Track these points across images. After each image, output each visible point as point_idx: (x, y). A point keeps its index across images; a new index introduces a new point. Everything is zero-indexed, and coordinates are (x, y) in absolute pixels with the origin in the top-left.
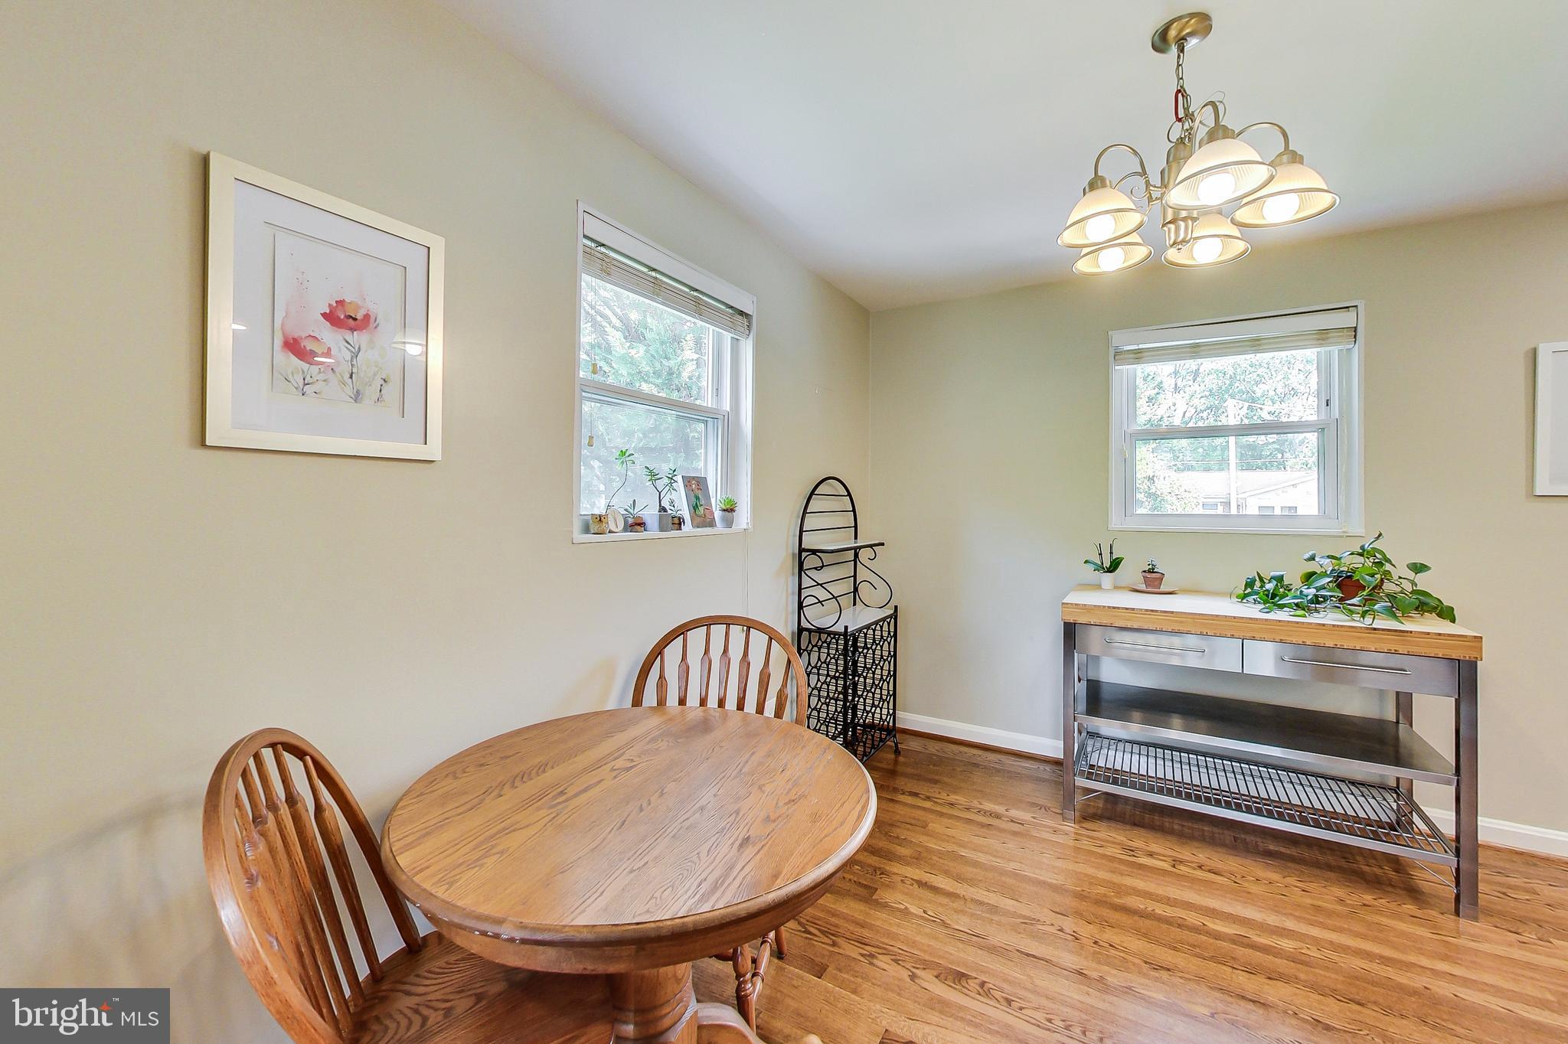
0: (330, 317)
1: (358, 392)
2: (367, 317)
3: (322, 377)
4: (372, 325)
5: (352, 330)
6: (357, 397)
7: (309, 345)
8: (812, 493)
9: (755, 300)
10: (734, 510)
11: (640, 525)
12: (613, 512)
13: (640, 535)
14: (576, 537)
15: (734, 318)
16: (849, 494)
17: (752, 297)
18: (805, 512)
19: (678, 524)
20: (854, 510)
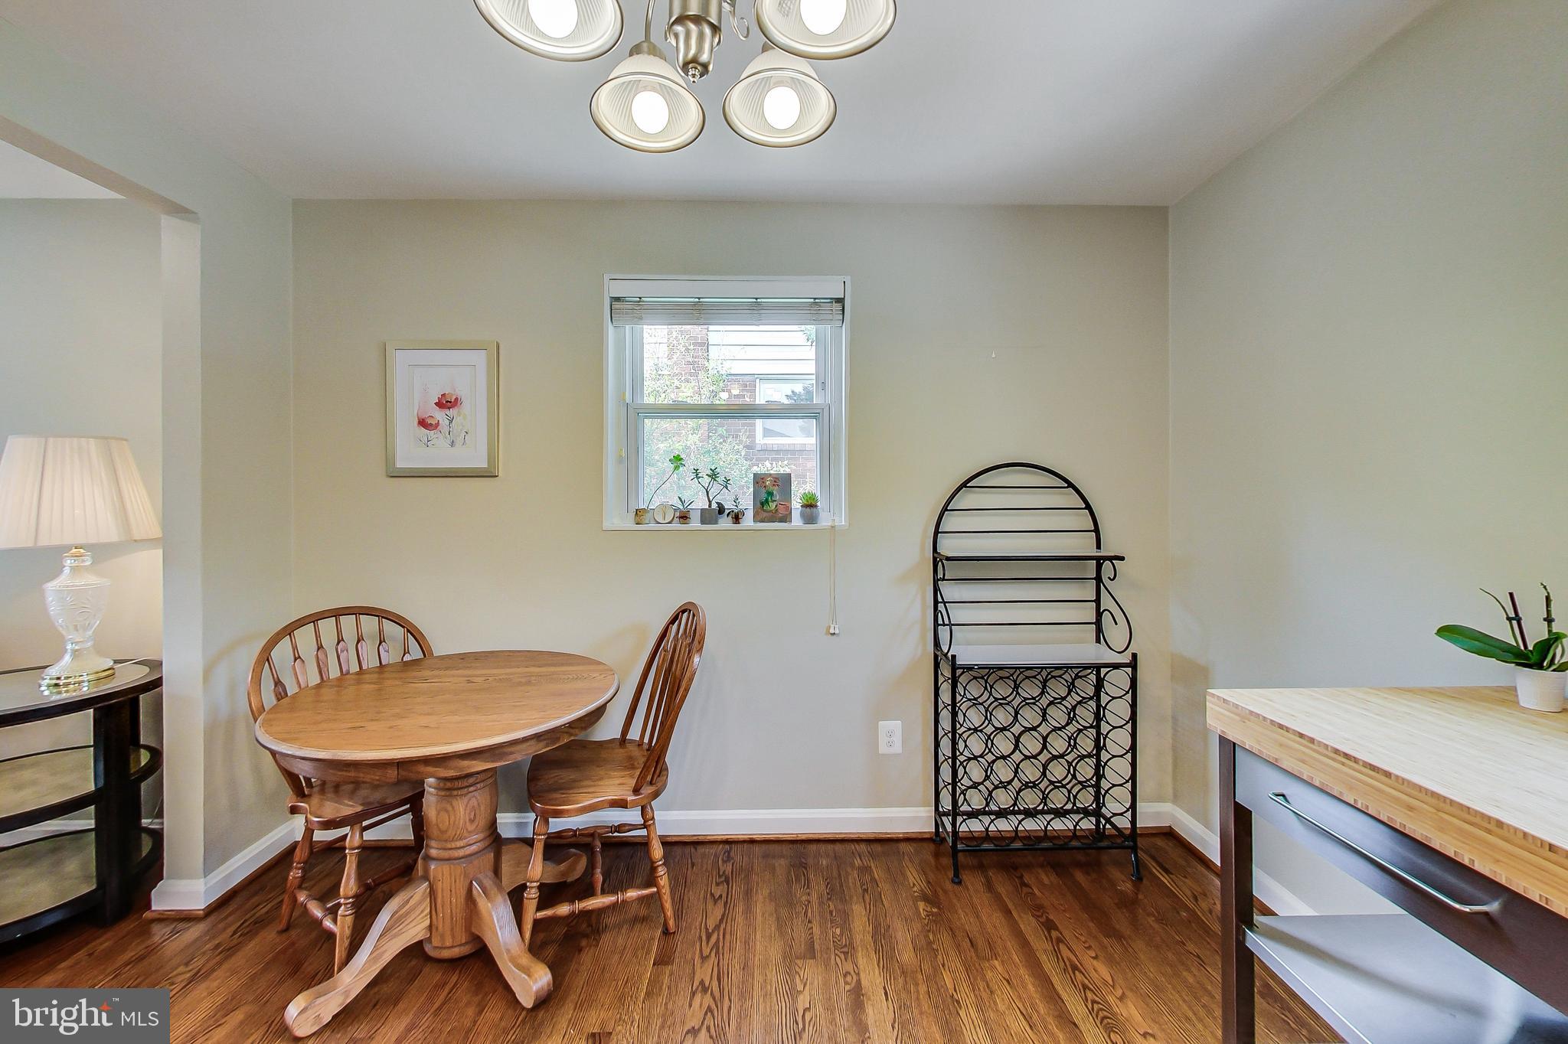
0: (440, 404)
1: (453, 442)
2: (456, 399)
3: (436, 436)
4: (459, 403)
5: (449, 408)
6: (453, 444)
7: (430, 421)
8: (964, 485)
9: (848, 279)
10: (816, 506)
11: (684, 517)
12: (664, 507)
13: (676, 526)
14: (607, 525)
15: (814, 309)
16: (1070, 485)
17: (842, 278)
18: (945, 509)
19: (737, 518)
20: (1088, 507)
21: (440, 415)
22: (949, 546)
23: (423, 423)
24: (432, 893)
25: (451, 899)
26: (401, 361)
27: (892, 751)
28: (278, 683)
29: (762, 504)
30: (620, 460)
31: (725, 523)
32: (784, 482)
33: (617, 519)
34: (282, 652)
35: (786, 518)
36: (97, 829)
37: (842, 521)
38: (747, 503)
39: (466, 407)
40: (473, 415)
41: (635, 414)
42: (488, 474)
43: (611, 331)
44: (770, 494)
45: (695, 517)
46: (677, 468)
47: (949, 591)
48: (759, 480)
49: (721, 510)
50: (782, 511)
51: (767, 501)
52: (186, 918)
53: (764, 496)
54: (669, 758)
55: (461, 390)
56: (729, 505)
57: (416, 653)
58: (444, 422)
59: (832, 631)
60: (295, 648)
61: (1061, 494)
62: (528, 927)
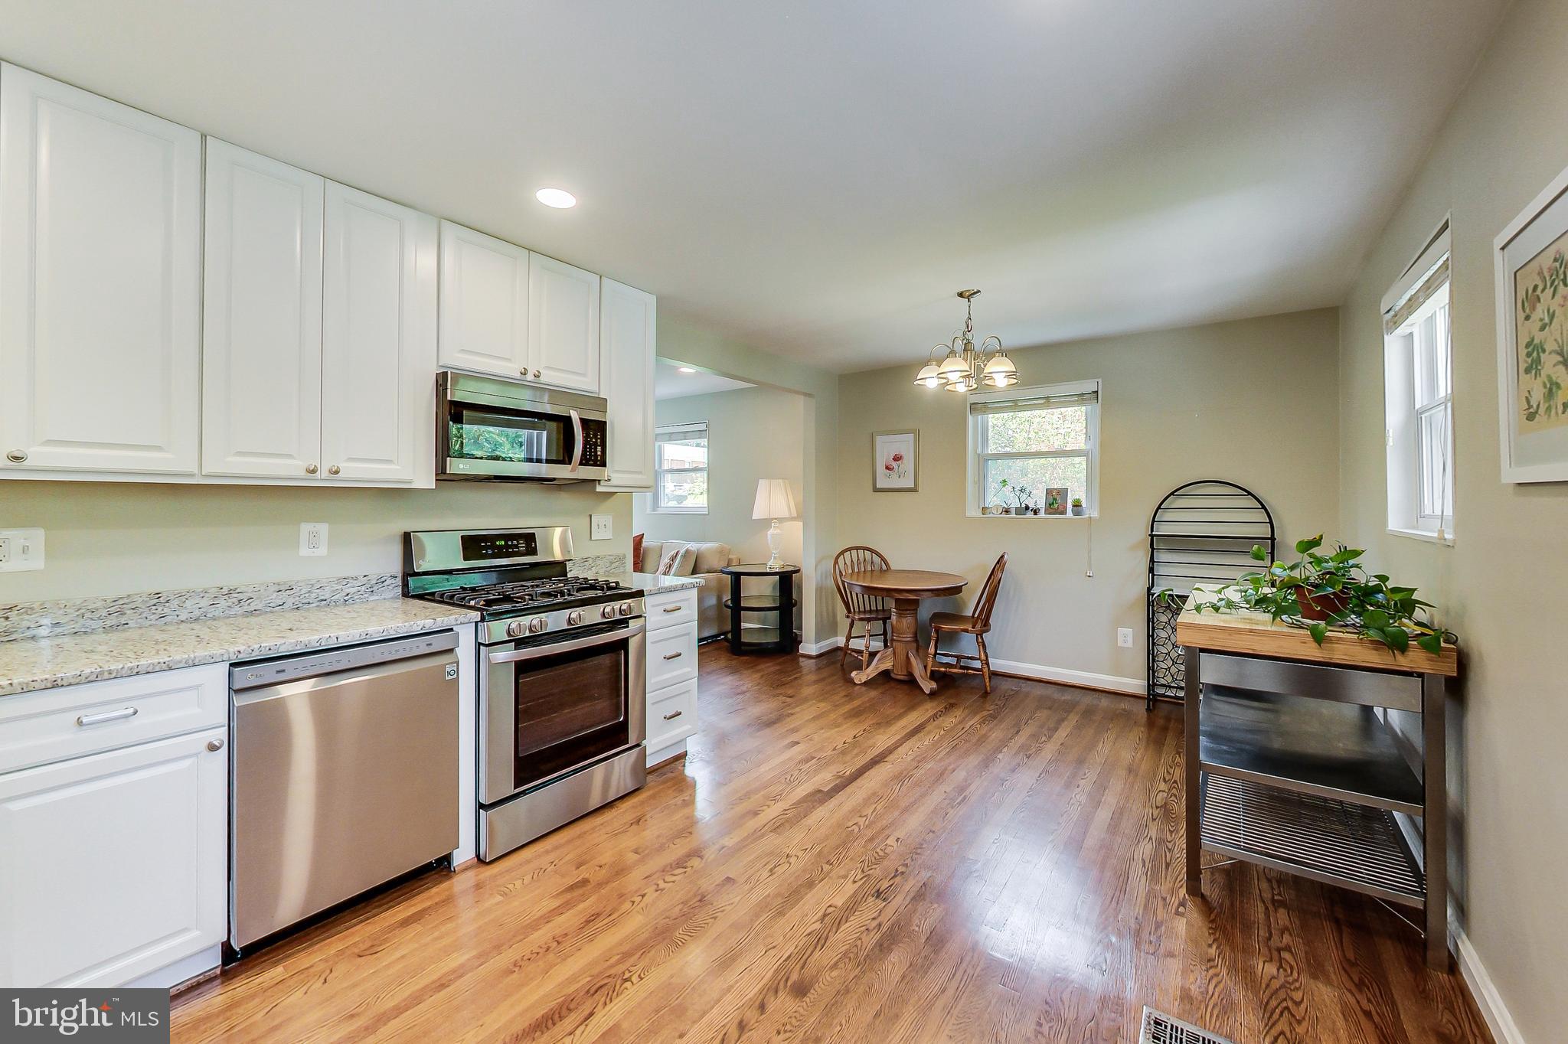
0: (894, 459)
2: (901, 457)
3: (893, 473)
5: (898, 461)
6: (900, 477)
7: (890, 467)
8: (1172, 494)
9: (1100, 380)
10: (1081, 506)
11: (1007, 511)
12: (997, 507)
13: (1004, 516)
14: (968, 515)
15: (1082, 398)
16: (1249, 493)
17: (1096, 380)
18: (1159, 508)
19: (1035, 512)
20: (1264, 507)
21: (894, 464)
22: (1162, 530)
23: (887, 468)
24: (894, 653)
25: (901, 657)
26: (879, 440)
27: (1126, 645)
28: (840, 572)
29: (1050, 505)
30: (975, 482)
31: (1030, 514)
32: (1063, 493)
33: (973, 512)
34: (841, 561)
35: (1064, 512)
36: (780, 628)
37: (1095, 514)
38: (1042, 504)
39: (905, 460)
40: (908, 463)
41: (984, 460)
42: (914, 490)
43: (970, 418)
44: (1055, 499)
45: (1013, 511)
46: (1004, 486)
47: (1161, 556)
48: (1049, 492)
49: (1027, 508)
50: (1061, 508)
51: (1053, 503)
52: (810, 657)
53: (1051, 500)
54: (991, 621)
55: (903, 453)
56: (1032, 505)
57: (884, 568)
58: (896, 467)
59: (1088, 574)
60: (844, 558)
61: (1244, 499)
62: (929, 672)
